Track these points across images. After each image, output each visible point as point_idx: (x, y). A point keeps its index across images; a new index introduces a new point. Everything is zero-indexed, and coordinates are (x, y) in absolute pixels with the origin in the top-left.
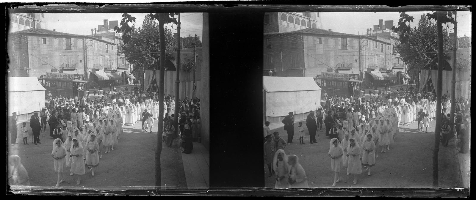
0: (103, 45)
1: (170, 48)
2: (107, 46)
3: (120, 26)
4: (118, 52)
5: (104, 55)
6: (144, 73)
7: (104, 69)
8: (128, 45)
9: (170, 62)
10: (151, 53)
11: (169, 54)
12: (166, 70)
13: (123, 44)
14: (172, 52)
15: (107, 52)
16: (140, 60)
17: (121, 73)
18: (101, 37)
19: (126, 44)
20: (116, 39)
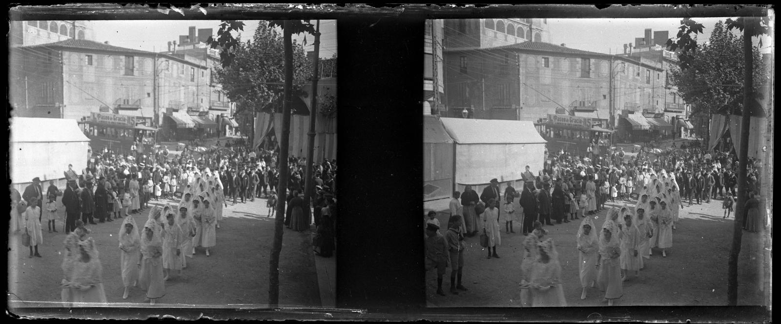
0: (187, 68)
1: (301, 76)
2: (194, 70)
3: (216, 37)
4: (212, 81)
5: (188, 86)
6: (255, 118)
7: (642, 111)
8: (229, 71)
9: (300, 99)
10: (267, 84)
11: (299, 87)
12: (293, 114)
13: (221, 68)
14: (304, 83)
15: (193, 81)
16: (249, 95)
17: (670, 119)
18: (183, 56)
19: (225, 69)
20: (208, 60)
